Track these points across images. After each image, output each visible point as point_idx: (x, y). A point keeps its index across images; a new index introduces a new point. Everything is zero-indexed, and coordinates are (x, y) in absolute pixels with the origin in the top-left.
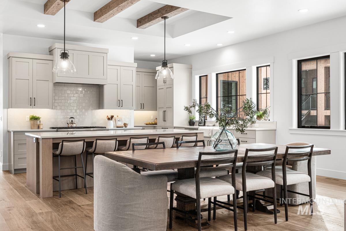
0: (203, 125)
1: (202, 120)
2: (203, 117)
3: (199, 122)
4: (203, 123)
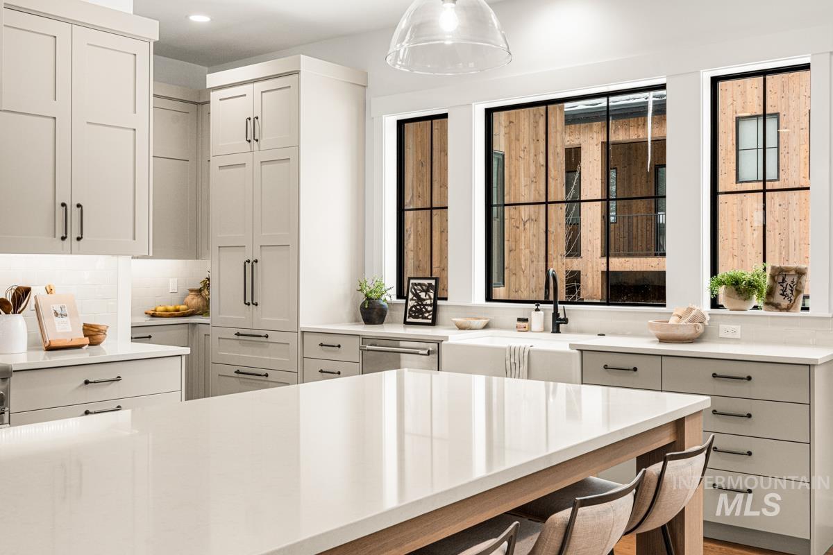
0: (430, 321)
1: (425, 300)
2: (424, 287)
3: (409, 307)
4: (426, 315)
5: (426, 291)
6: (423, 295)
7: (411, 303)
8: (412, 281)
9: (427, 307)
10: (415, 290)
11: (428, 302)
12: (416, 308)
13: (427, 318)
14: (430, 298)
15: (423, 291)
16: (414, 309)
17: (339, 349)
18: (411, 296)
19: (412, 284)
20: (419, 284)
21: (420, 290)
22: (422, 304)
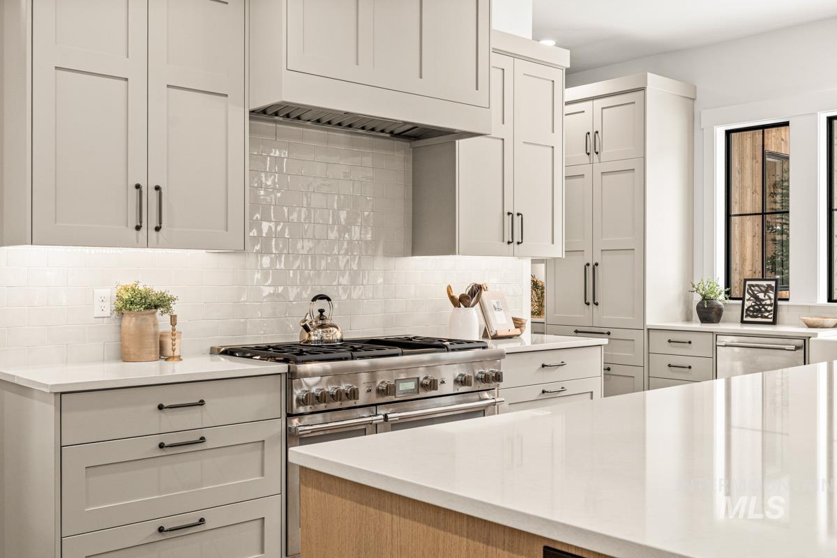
0: (771, 320)
1: (763, 300)
2: (763, 288)
3: (746, 307)
4: (766, 314)
5: (765, 292)
6: (761, 296)
7: (748, 304)
8: (748, 283)
9: (766, 307)
10: (752, 291)
11: (768, 302)
12: (754, 308)
13: (767, 317)
14: (770, 299)
15: (762, 291)
16: (751, 309)
17: (690, 345)
18: (747, 296)
19: (749, 285)
20: (757, 285)
21: (757, 291)
22: (761, 304)
